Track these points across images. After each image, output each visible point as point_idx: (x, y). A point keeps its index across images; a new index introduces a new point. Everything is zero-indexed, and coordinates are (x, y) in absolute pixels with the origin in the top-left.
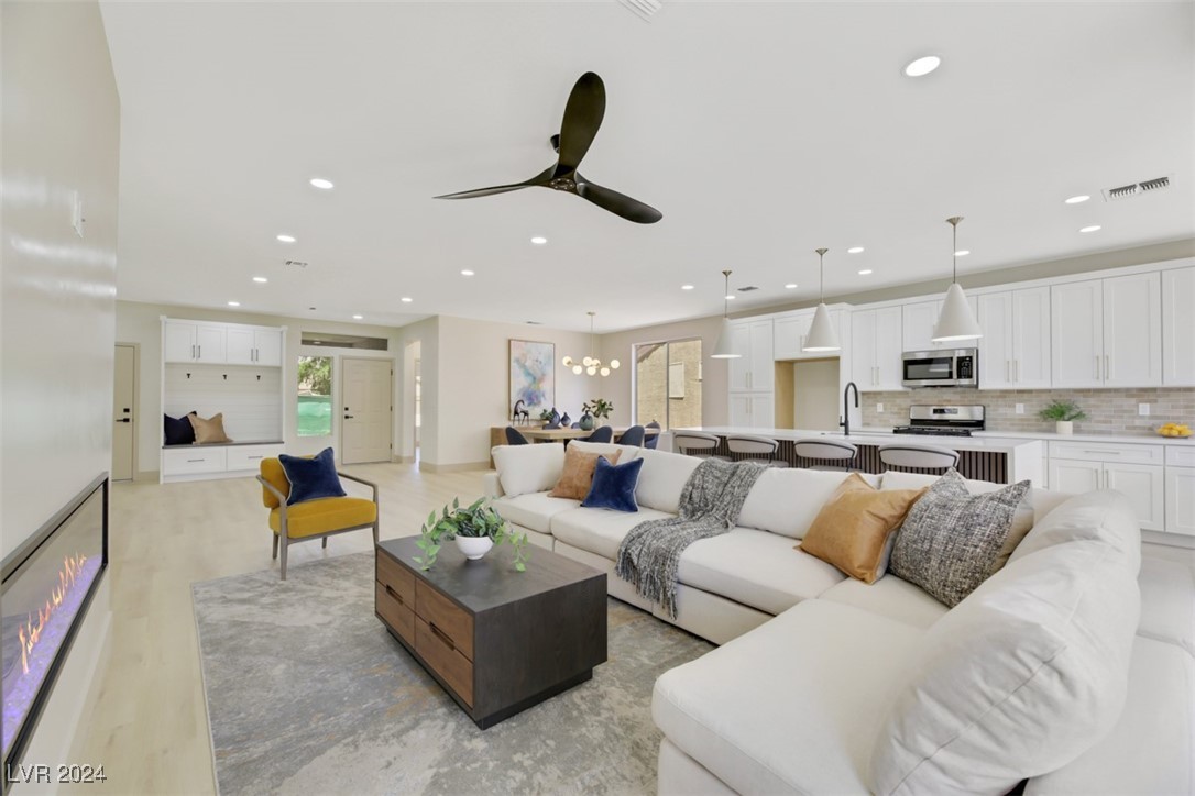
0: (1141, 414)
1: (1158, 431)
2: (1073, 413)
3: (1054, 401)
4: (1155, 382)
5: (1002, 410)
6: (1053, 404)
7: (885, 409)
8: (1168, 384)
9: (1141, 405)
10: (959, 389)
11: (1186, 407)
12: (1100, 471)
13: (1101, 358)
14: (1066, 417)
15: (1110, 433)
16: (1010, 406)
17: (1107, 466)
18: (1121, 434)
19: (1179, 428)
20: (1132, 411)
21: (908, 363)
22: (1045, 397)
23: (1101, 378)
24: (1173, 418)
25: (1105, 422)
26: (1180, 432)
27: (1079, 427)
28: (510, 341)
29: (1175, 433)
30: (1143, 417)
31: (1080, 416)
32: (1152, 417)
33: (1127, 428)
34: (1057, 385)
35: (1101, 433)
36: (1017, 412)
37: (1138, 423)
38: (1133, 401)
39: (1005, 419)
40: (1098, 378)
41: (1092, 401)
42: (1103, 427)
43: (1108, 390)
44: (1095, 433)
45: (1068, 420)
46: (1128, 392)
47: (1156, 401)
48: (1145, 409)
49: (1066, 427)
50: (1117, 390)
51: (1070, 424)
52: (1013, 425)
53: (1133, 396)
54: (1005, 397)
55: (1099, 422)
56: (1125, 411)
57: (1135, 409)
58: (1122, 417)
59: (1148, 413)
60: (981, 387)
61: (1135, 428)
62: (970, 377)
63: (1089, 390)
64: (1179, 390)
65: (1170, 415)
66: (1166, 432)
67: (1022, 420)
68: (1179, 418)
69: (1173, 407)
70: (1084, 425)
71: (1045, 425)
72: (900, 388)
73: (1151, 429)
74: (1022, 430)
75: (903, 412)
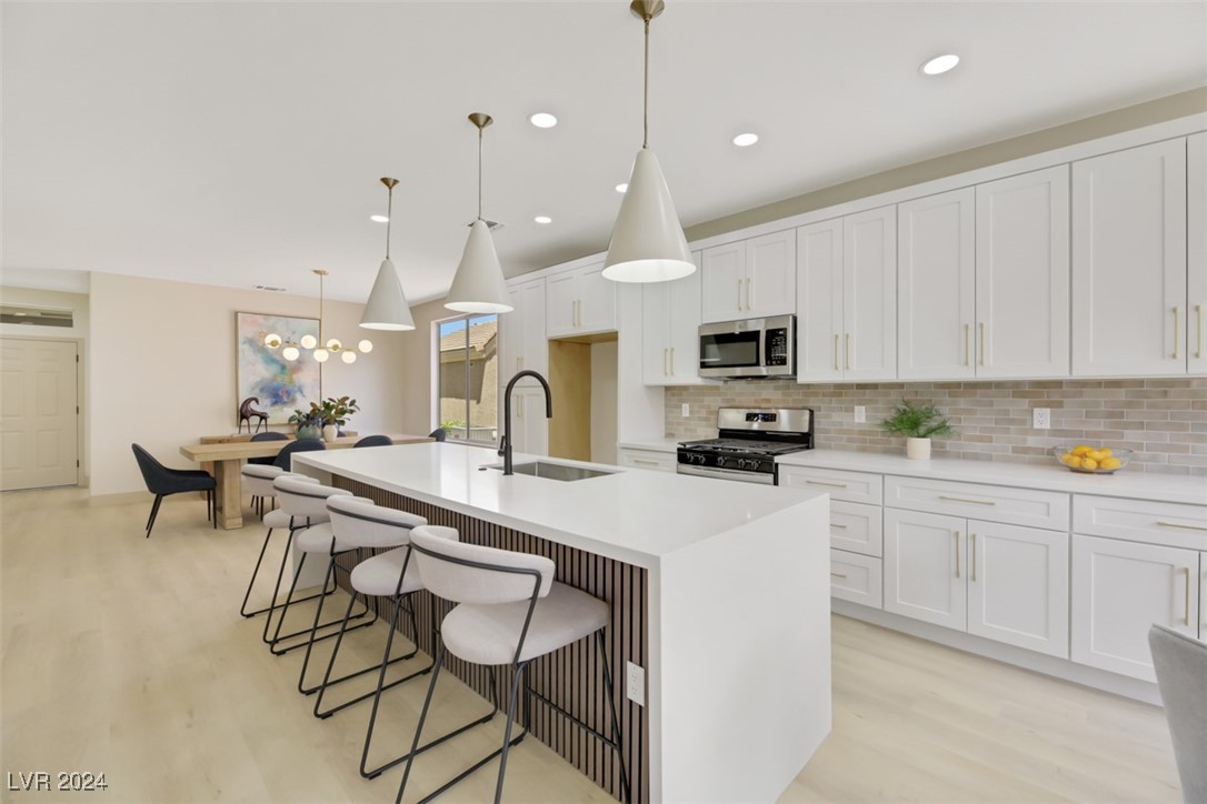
0: (1036, 426)
1: (1063, 458)
2: (934, 424)
3: (906, 403)
4: (1057, 371)
5: (836, 417)
6: (902, 407)
7: (691, 412)
8: (1080, 373)
9: (1036, 410)
10: (781, 383)
11: (1111, 415)
12: (962, 535)
13: (971, 327)
14: (922, 430)
15: (989, 458)
16: (847, 410)
17: (974, 527)
18: (1005, 460)
19: (1097, 455)
20: (1023, 422)
21: (705, 341)
22: (894, 395)
23: (971, 363)
24: (1088, 434)
25: (981, 439)
26: (1099, 463)
27: (943, 446)
28: (236, 313)
29: (1090, 464)
30: (1039, 432)
31: (942, 429)
32: (1055, 432)
33: (1015, 450)
34: (907, 376)
35: (975, 457)
36: (857, 420)
37: (1032, 441)
38: (1024, 404)
39: (840, 431)
40: (967, 363)
41: (963, 403)
42: (978, 447)
43: (987, 385)
44: (965, 457)
45: (924, 436)
46: (1017, 389)
47: (1060, 405)
48: (1043, 418)
49: (921, 446)
50: (999, 385)
51: (926, 442)
52: (850, 440)
53: (1023, 395)
54: (840, 395)
55: (971, 439)
56: (1012, 421)
57: (1028, 418)
58: (1007, 431)
59: (1047, 426)
60: (801, 379)
61: (1026, 450)
62: (783, 362)
63: (958, 385)
64: (1099, 384)
65: (1084, 428)
66: (1076, 462)
67: (862, 432)
68: (1097, 434)
69: (1088, 415)
70: (950, 444)
71: (894, 441)
72: (699, 381)
73: (1051, 452)
74: (863, 450)
75: (712, 417)
